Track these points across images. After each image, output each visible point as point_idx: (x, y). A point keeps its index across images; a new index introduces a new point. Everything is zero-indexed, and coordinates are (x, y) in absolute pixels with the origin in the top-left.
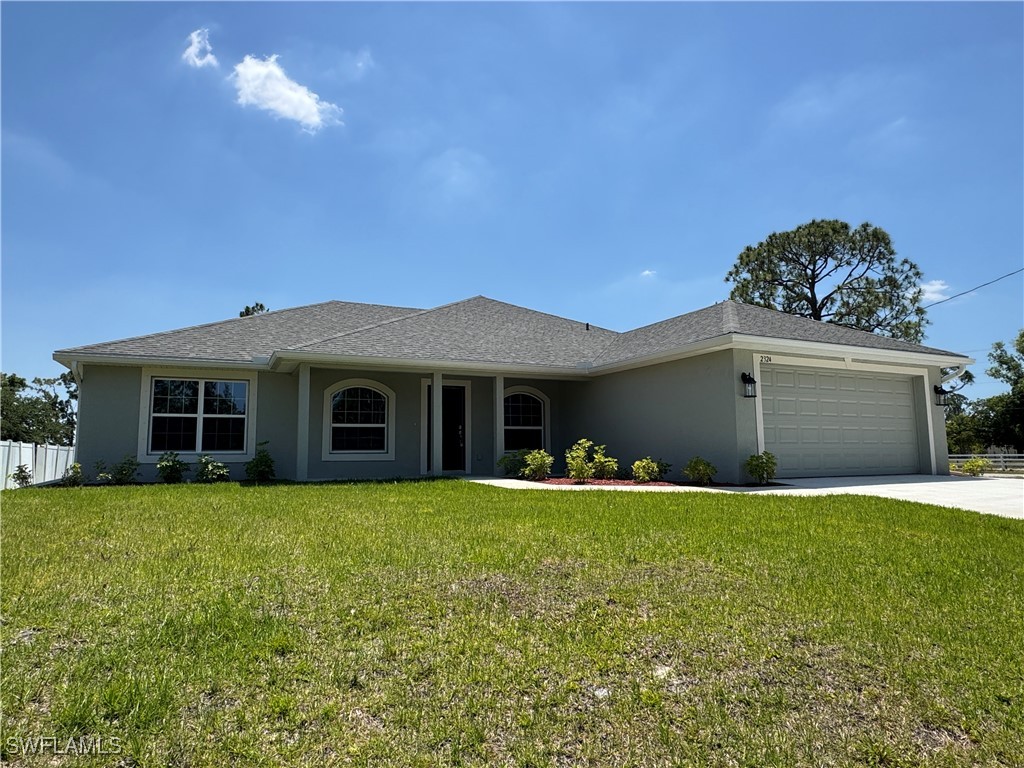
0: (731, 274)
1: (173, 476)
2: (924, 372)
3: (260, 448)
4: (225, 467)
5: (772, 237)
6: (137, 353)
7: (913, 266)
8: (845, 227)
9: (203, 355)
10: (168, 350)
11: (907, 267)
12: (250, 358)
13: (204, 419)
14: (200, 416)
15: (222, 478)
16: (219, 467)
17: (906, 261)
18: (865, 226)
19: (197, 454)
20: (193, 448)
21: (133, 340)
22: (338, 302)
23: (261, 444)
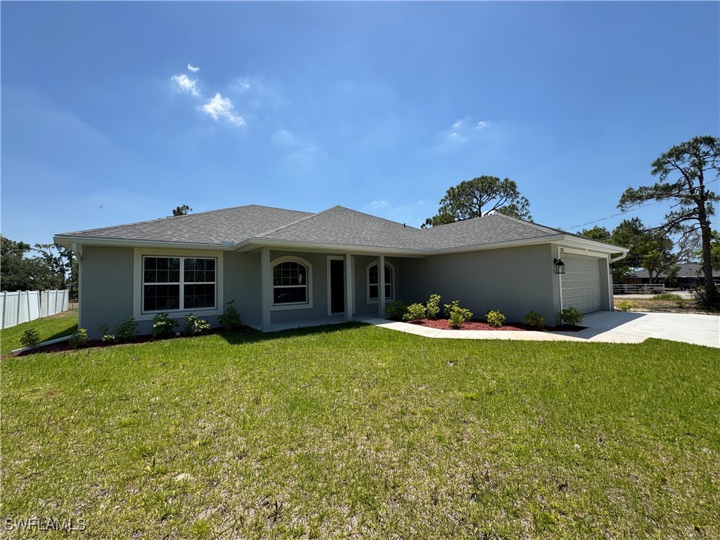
0: (442, 200)
1: (166, 333)
2: (606, 256)
3: (229, 306)
4: (207, 323)
5: (463, 183)
6: (129, 238)
7: (526, 200)
8: (498, 179)
9: (183, 239)
10: (155, 235)
11: (524, 200)
12: (219, 242)
13: (185, 286)
14: (182, 283)
15: (205, 332)
16: (202, 324)
17: (523, 198)
18: (506, 180)
19: (181, 312)
20: (177, 307)
21: (123, 227)
22: (255, 206)
23: (229, 303)
